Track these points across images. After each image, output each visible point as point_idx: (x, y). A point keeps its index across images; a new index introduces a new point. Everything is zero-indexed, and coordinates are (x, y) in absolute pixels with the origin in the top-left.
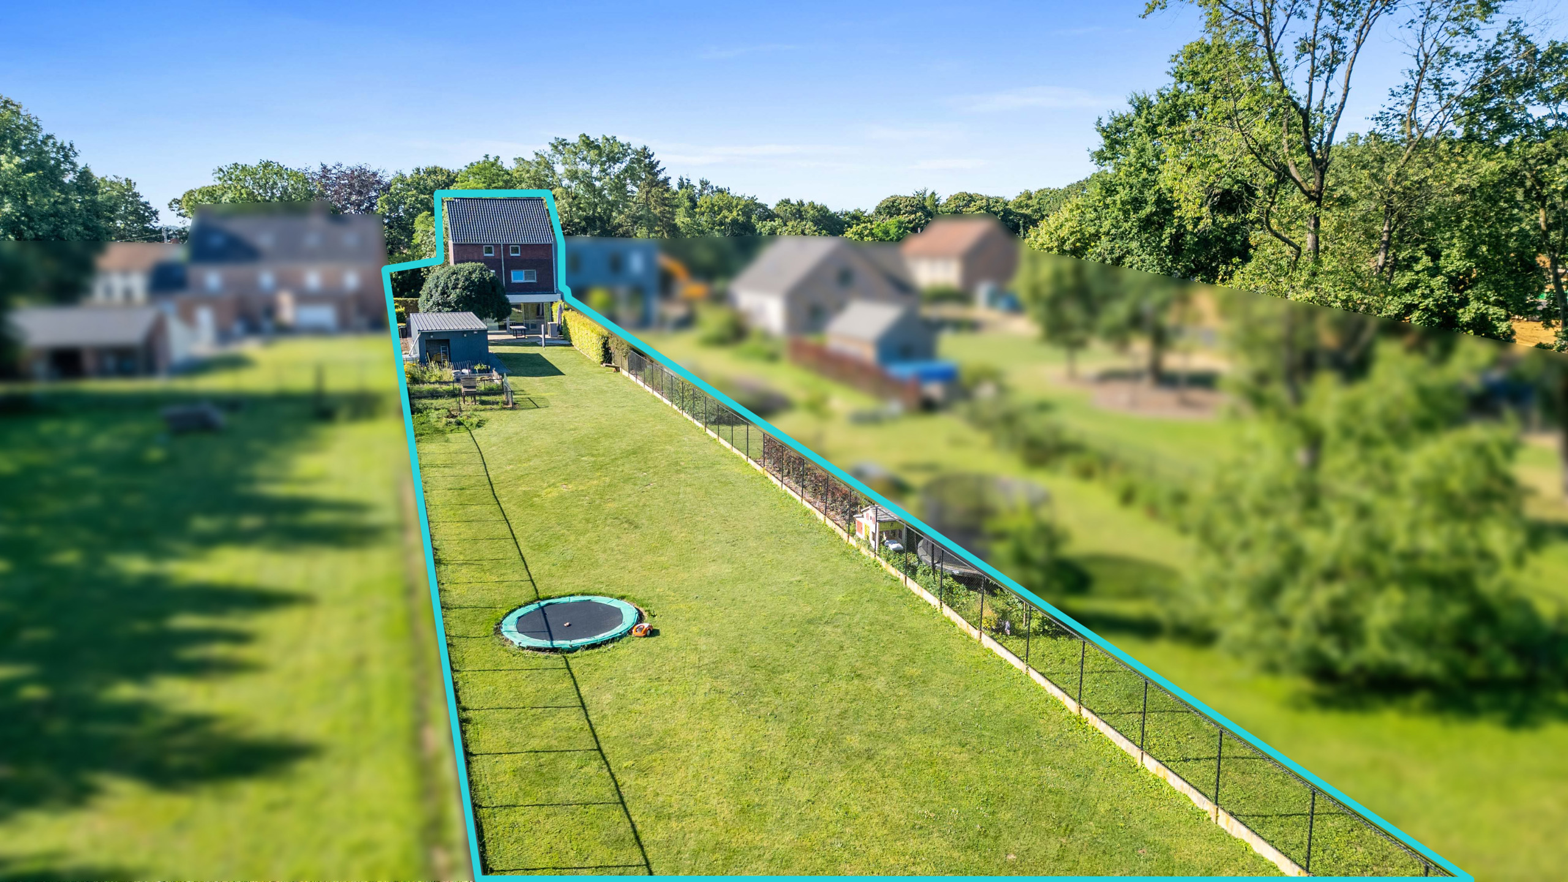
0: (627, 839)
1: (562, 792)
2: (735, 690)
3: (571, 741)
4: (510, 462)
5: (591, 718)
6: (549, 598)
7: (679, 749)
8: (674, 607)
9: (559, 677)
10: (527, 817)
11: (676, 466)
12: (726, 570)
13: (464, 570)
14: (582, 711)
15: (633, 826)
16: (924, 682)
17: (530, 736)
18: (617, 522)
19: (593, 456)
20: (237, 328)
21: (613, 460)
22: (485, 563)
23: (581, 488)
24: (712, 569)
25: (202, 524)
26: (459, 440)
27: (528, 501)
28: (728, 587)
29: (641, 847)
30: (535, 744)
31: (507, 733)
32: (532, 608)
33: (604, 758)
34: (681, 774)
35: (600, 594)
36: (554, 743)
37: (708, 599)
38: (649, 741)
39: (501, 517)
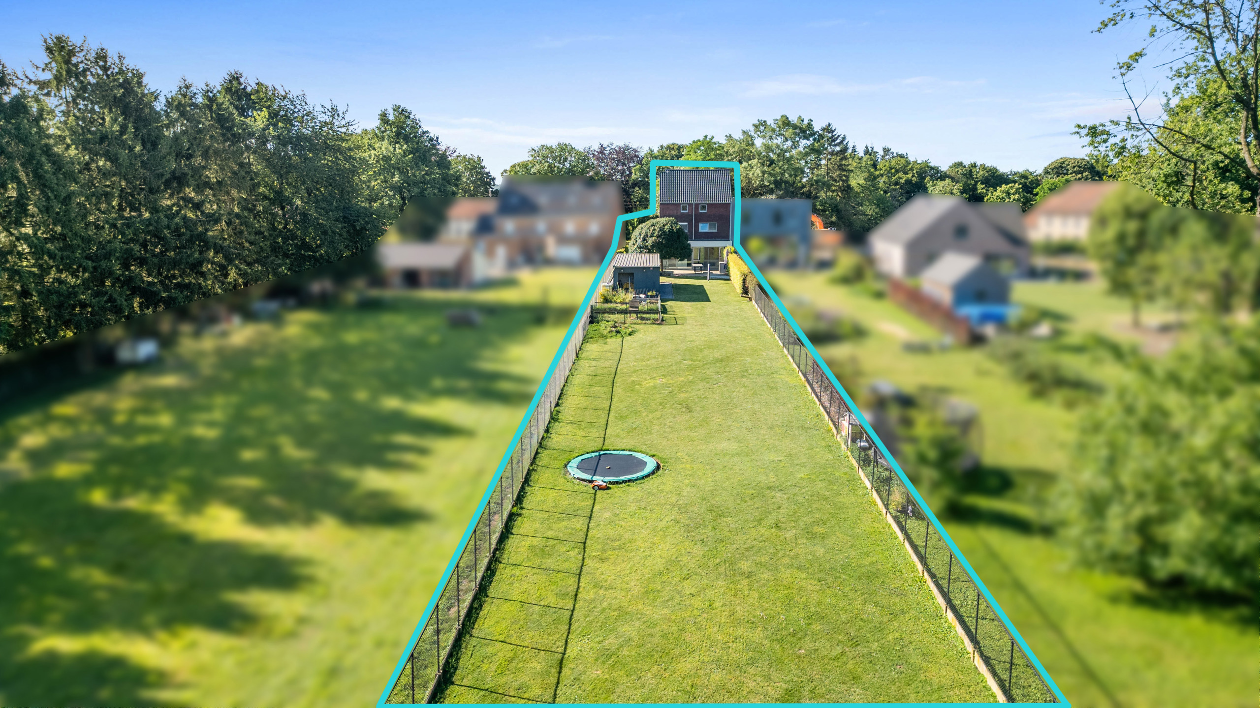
0: (570, 594)
1: (550, 563)
2: (688, 522)
3: (571, 536)
4: (636, 360)
5: (590, 525)
6: (608, 450)
7: (632, 550)
8: (682, 466)
9: (587, 498)
10: (523, 572)
11: (744, 373)
12: (733, 446)
13: (569, 426)
14: (588, 520)
15: (578, 588)
16: (823, 538)
17: (550, 529)
18: (680, 406)
19: (692, 360)
20: (520, 259)
21: (704, 365)
22: (583, 424)
23: (671, 382)
24: (724, 445)
25: (438, 383)
26: (614, 342)
27: (631, 388)
28: (727, 458)
29: (576, 600)
30: (550, 534)
31: (538, 525)
32: (594, 455)
33: (584, 548)
34: (623, 565)
35: (641, 452)
36: (561, 535)
37: (708, 464)
38: (617, 543)
39: (609, 396)
